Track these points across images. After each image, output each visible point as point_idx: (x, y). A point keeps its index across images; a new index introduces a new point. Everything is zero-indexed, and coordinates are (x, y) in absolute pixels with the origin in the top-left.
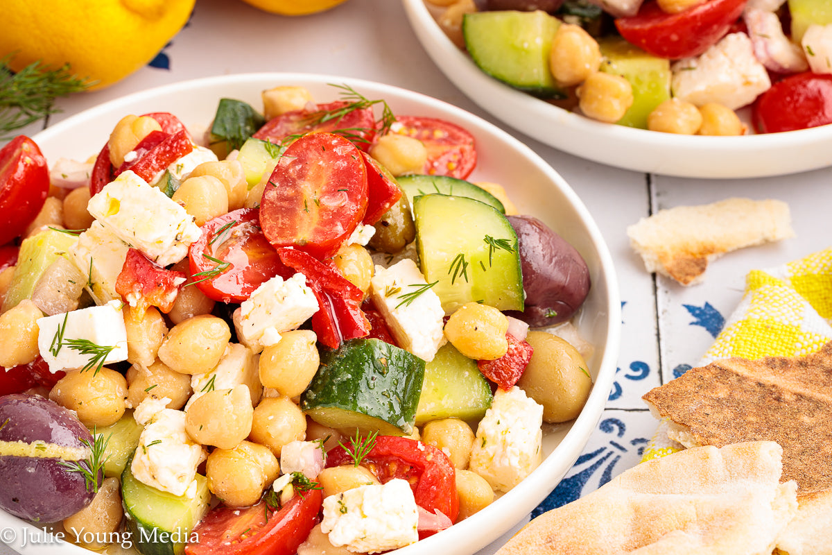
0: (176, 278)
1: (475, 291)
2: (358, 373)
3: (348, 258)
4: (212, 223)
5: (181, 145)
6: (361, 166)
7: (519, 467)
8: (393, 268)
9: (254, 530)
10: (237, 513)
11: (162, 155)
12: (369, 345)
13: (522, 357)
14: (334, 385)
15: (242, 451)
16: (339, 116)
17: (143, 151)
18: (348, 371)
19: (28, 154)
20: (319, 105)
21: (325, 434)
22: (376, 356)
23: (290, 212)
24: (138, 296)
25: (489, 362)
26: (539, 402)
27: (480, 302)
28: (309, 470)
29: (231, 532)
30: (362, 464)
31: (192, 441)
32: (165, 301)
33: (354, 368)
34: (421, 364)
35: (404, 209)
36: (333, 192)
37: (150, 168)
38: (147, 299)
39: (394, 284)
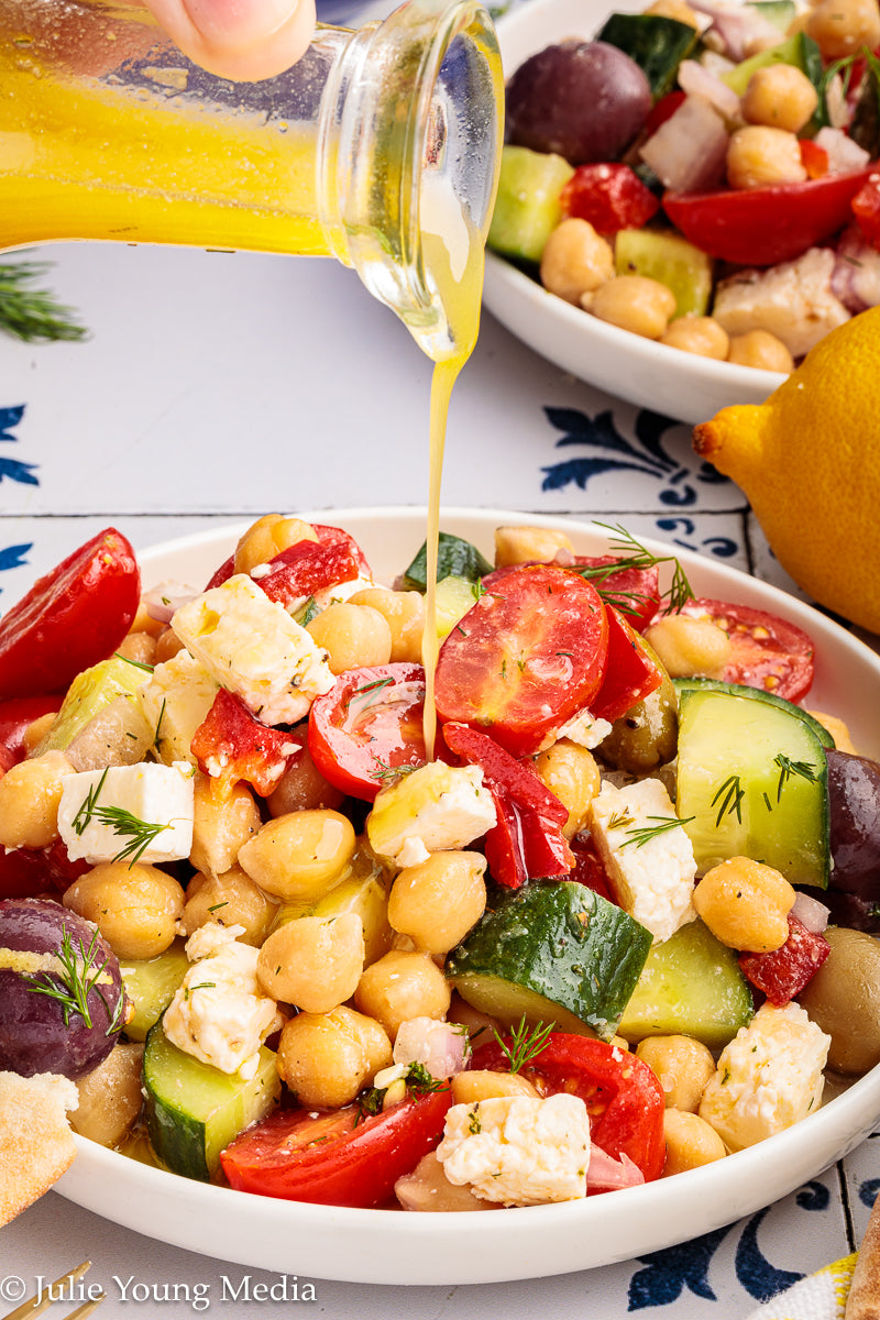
0: (286, 743)
1: (753, 844)
2: (540, 928)
3: (559, 760)
4: (355, 674)
5: (340, 565)
6: (601, 623)
7: (773, 1121)
8: (630, 788)
9: (332, 1140)
10: (314, 1115)
11: (307, 573)
12: (565, 890)
13: (810, 957)
14: (500, 941)
15: (338, 1020)
17: (281, 565)
18: (524, 923)
19: (111, 552)
22: (574, 908)
23: (477, 674)
24: (224, 761)
25: (756, 956)
26: (825, 1031)
27: (758, 859)
28: (436, 1063)
29: (295, 1139)
30: (523, 1072)
31: (263, 992)
32: (264, 776)
33: (535, 921)
34: (645, 938)
35: (665, 708)
36: (548, 655)
37: (285, 590)
38: (236, 770)
39: (626, 812)
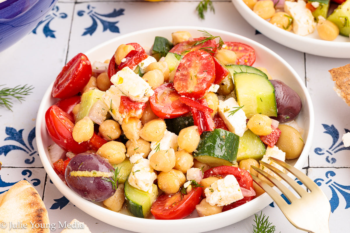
1: (258, 109)
2: (214, 142)
3: (209, 98)
5: (143, 56)
6: (212, 62)
8: (227, 101)
9: (177, 203)
10: (170, 196)
11: (136, 59)
12: (218, 131)
13: (277, 134)
14: (205, 147)
15: (172, 173)
16: (202, 43)
17: (129, 58)
18: (210, 141)
19: (84, 60)
20: (194, 39)
21: (202, 166)
22: (221, 135)
23: (185, 80)
25: (264, 136)
26: (284, 151)
27: (260, 113)
28: (198, 179)
29: (168, 204)
30: (217, 177)
33: (213, 140)
34: (238, 138)
35: (230, 78)
36: (201, 72)
37: (132, 65)
38: (129, 115)
39: (227, 107)
